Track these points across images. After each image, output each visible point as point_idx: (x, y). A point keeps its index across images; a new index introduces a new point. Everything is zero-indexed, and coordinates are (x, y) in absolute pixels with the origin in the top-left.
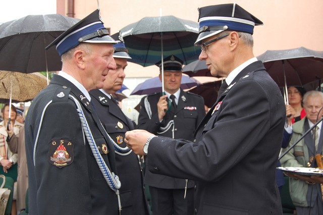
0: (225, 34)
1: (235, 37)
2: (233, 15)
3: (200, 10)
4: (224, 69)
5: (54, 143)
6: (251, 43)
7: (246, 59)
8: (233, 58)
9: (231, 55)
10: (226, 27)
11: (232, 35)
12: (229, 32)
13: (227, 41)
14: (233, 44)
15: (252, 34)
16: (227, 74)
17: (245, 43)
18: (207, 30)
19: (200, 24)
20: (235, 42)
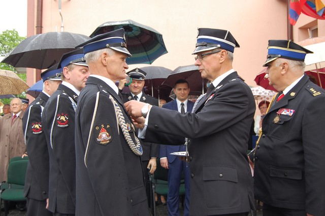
0: (217, 50)
1: (224, 53)
2: (225, 38)
3: (199, 30)
4: (213, 75)
7: (228, 70)
8: (221, 67)
9: (219, 65)
10: (219, 46)
11: (222, 52)
12: (220, 50)
13: (218, 55)
14: (222, 59)
15: (233, 52)
16: (214, 79)
17: (229, 59)
18: (206, 46)
19: (199, 40)
20: (224, 57)
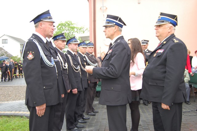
1: (116, 27)
2: (118, 20)
3: (108, 15)
5: (28, 52)
6: (121, 31)
7: (118, 35)
8: (114, 34)
12: (115, 25)
13: (114, 28)
15: (122, 28)
17: (119, 30)
18: (108, 23)
19: (107, 20)
20: (116, 29)
